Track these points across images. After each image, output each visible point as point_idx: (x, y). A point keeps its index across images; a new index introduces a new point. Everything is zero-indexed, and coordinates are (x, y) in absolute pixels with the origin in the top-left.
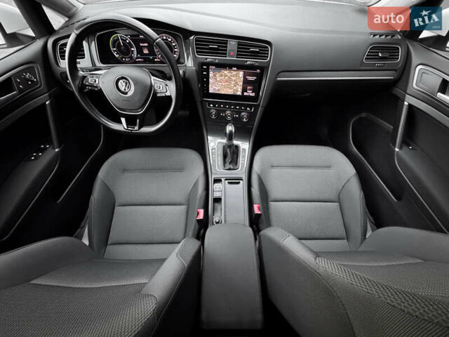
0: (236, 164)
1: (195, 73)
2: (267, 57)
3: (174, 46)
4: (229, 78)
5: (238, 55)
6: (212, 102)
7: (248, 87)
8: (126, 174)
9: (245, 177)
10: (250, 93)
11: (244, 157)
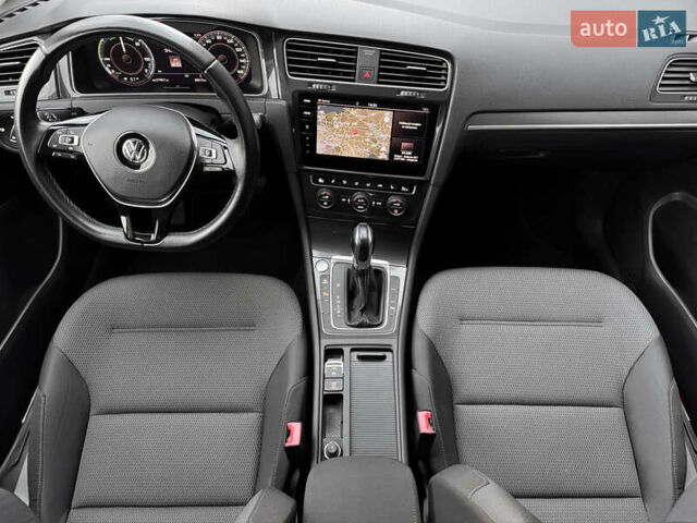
0: (378, 314)
1: (285, 113)
2: (445, 81)
3: (239, 53)
4: (361, 123)
5: (380, 76)
6: (323, 175)
7: (404, 144)
8: (118, 338)
9: (397, 344)
10: (409, 157)
11: (394, 295)
